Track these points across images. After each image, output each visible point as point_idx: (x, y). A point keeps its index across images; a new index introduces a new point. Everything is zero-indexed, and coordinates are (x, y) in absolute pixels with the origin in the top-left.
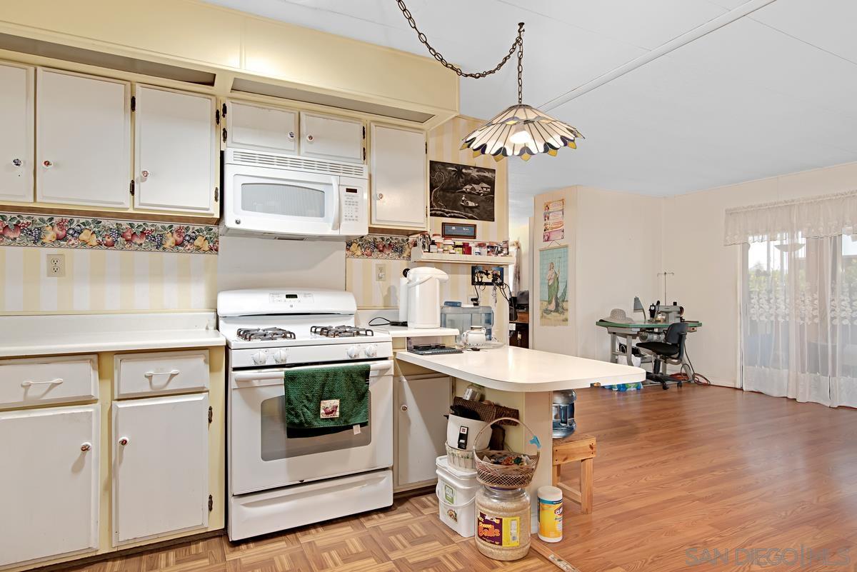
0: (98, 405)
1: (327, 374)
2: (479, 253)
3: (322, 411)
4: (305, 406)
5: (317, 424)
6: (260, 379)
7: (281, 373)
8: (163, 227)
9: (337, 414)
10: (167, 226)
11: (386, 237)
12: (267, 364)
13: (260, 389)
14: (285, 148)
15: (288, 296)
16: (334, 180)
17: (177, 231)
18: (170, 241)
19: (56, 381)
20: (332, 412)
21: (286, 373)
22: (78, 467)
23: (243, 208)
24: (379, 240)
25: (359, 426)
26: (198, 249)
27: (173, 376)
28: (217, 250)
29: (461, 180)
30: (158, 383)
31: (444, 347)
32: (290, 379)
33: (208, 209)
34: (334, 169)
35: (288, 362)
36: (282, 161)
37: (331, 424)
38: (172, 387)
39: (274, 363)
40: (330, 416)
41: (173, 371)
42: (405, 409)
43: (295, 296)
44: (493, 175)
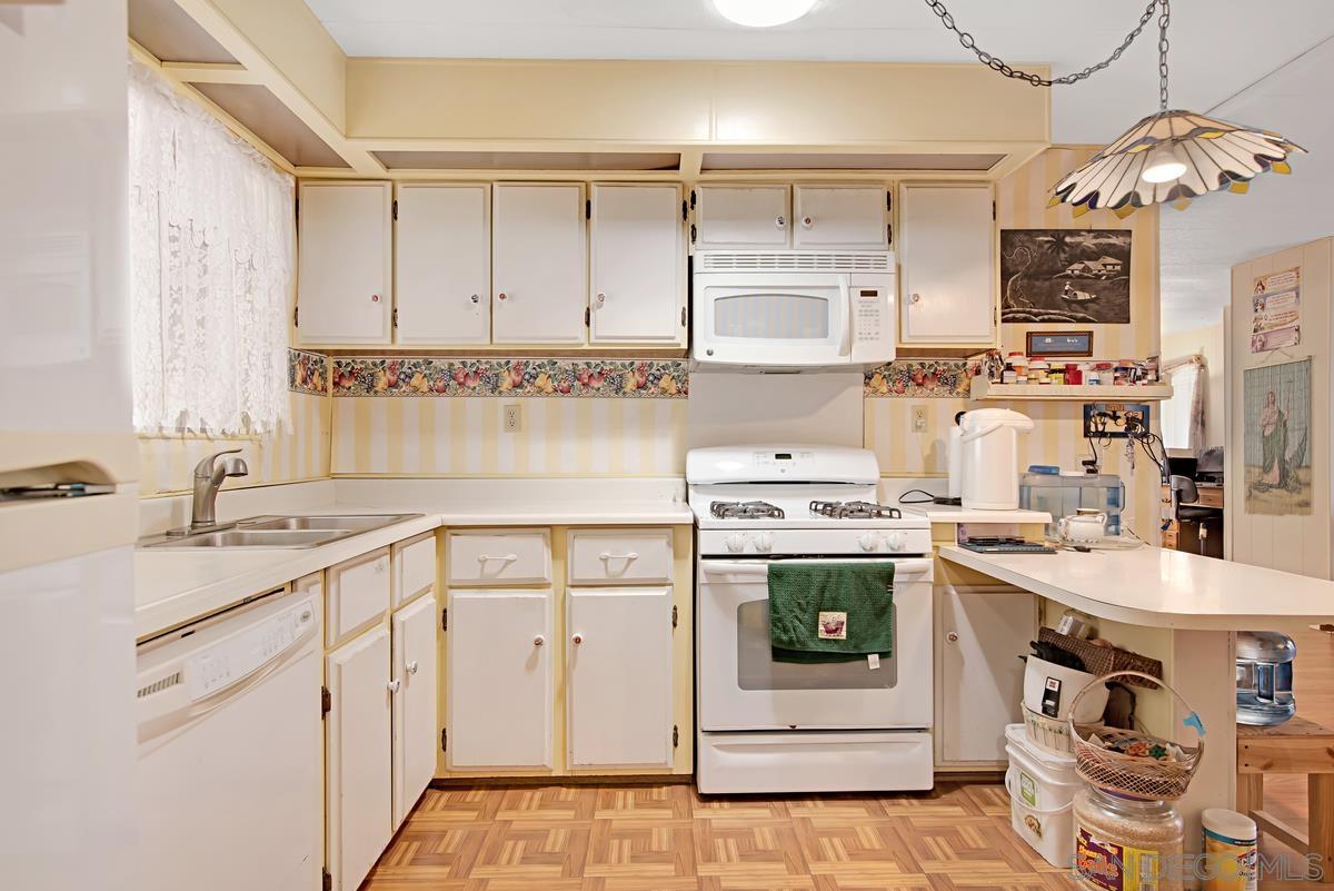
0: (550, 591)
1: (828, 572)
2: (1098, 382)
3: (821, 628)
4: (796, 617)
5: (813, 647)
6: (735, 573)
7: (763, 565)
8: (623, 365)
9: (843, 635)
10: (627, 363)
11: (928, 361)
12: (745, 552)
13: (735, 587)
14: (771, 241)
15: (778, 456)
16: (841, 280)
17: (639, 370)
18: (630, 385)
19: (510, 557)
20: (835, 631)
21: (771, 567)
22: (532, 664)
23: (717, 332)
24: (916, 366)
25: (877, 656)
26: (664, 391)
27: (631, 560)
28: (686, 393)
29: (1062, 256)
30: (616, 567)
31: (1023, 542)
32: (775, 575)
33: (673, 338)
34: (843, 263)
35: (773, 552)
36: (768, 261)
37: (835, 649)
38: (630, 575)
39: (755, 552)
40: (832, 637)
41: (631, 554)
42: (953, 638)
43: (788, 456)
44: (1128, 240)
